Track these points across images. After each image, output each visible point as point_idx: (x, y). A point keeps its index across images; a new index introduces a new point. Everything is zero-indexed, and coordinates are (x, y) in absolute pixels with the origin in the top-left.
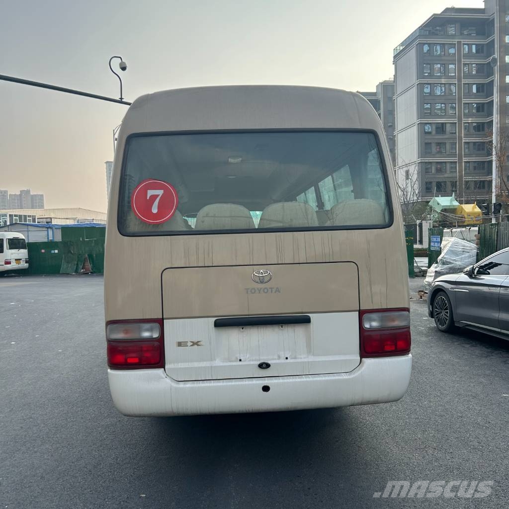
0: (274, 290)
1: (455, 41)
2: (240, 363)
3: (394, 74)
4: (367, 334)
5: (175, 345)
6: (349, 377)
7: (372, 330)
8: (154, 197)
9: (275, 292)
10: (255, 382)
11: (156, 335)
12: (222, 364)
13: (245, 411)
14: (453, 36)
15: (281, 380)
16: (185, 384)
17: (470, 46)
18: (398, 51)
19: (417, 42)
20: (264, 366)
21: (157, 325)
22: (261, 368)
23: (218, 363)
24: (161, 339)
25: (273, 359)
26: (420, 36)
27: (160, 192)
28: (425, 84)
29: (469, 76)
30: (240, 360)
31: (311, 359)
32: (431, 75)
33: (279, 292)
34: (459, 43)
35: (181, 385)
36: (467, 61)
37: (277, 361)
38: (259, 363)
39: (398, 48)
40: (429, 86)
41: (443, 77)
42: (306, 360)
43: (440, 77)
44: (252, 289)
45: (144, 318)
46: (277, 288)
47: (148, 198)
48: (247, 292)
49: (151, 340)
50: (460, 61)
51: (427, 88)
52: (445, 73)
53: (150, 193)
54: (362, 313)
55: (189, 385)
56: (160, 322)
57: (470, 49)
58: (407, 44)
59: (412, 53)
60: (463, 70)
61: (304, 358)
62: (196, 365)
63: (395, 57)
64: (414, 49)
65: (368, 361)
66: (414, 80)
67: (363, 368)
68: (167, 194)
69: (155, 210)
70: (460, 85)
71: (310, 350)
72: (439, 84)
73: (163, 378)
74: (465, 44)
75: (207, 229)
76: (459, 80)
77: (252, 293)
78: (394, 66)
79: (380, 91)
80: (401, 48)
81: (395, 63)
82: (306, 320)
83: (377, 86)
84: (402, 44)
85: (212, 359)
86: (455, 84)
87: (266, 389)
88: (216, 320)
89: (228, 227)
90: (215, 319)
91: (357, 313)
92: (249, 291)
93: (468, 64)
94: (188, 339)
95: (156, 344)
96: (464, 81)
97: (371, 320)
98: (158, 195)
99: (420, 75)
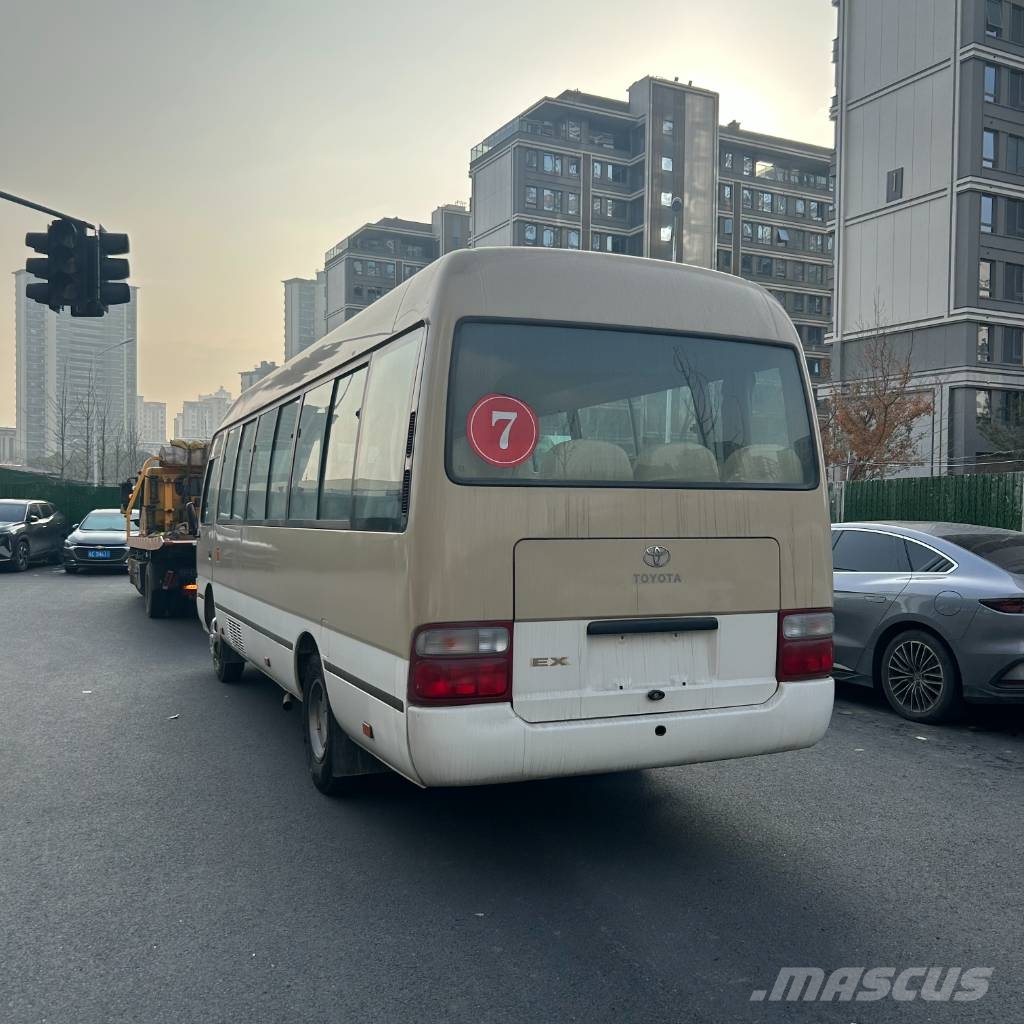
0: (673, 578)
1: (580, 153)
2: (622, 692)
3: (470, 196)
4: (787, 645)
5: (529, 662)
6: (766, 710)
7: (794, 640)
8: (503, 423)
9: (675, 581)
10: (644, 720)
11: (501, 647)
12: (595, 694)
13: (626, 768)
14: (576, 144)
15: (680, 718)
16: (544, 727)
17: (604, 165)
18: (480, 154)
19: (514, 143)
20: (656, 695)
21: (504, 631)
22: (654, 699)
23: (589, 692)
24: (509, 654)
25: (665, 686)
26: (520, 134)
27: (512, 416)
28: (528, 222)
29: (601, 219)
30: (621, 688)
31: (716, 684)
32: (538, 208)
33: (680, 580)
34: (587, 157)
35: (539, 728)
36: (599, 192)
37: (672, 689)
38: (646, 691)
39: (480, 148)
40: (534, 228)
41: (559, 216)
42: (709, 686)
43: (553, 215)
44: (661, 575)
45: (486, 619)
46: (677, 575)
47: (493, 424)
48: (637, 581)
49: (494, 655)
50: (586, 191)
51: (531, 232)
52: (561, 207)
53: (497, 416)
54: (782, 615)
55: (550, 728)
56: (508, 626)
57: (604, 171)
58: (497, 143)
59: (506, 163)
60: (593, 207)
61: (706, 684)
62: (559, 695)
63: (472, 164)
64: (509, 157)
65: (789, 687)
66: (507, 212)
67: (784, 696)
68: (522, 417)
69: (504, 445)
70: (586, 234)
71: (713, 670)
72: (552, 226)
73: (511, 717)
74: (597, 161)
75: (579, 478)
76: (586, 225)
77: (645, 582)
78: (471, 180)
79: (440, 223)
80: (486, 149)
81: (472, 175)
82: (712, 626)
83: (433, 213)
84: (486, 142)
85: (581, 687)
86: (579, 230)
87: (660, 731)
88: (590, 624)
89: (609, 477)
90: (588, 622)
91: (776, 614)
92: (639, 578)
93: (600, 198)
94: (549, 653)
95: (502, 661)
96: (593, 228)
97: (792, 625)
98: (509, 421)
99: (520, 204)
